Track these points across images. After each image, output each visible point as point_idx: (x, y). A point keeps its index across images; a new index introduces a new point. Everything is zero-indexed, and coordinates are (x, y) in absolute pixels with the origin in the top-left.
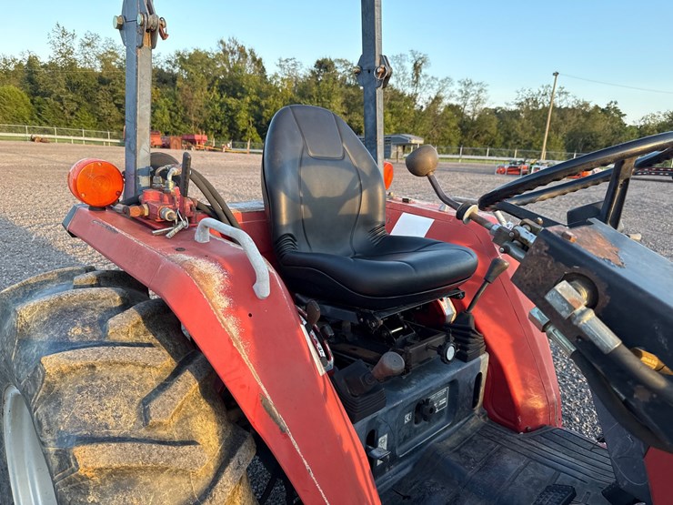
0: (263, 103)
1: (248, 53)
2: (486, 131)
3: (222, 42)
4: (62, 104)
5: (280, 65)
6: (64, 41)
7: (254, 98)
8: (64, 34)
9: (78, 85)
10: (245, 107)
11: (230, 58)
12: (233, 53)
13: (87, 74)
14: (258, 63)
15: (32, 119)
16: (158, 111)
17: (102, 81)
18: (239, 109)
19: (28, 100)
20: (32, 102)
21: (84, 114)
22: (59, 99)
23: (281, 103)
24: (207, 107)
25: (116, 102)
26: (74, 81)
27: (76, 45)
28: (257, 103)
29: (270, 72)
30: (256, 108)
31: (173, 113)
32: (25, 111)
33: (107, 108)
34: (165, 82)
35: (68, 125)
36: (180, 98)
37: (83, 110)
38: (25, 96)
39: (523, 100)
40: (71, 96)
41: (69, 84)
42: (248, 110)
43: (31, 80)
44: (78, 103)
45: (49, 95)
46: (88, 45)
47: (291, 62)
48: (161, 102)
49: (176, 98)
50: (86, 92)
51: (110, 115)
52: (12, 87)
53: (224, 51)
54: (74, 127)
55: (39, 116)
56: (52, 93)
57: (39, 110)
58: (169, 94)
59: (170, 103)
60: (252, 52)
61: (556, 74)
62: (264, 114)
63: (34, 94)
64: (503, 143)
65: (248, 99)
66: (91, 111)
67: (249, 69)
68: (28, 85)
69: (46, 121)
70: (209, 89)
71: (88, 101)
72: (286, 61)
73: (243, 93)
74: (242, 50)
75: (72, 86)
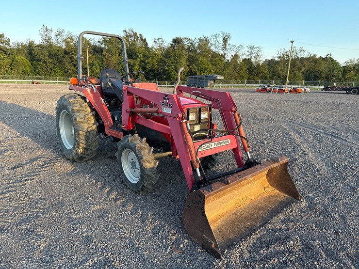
0: (146, 61)
1: (139, 36)
2: (262, 72)
3: (125, 31)
4: (46, 65)
5: (155, 42)
6: (47, 33)
7: (142, 59)
8: (47, 30)
9: (54, 55)
10: (137, 63)
11: (130, 39)
12: (131, 36)
13: (58, 49)
14: (144, 41)
15: (32, 73)
16: (94, 67)
17: (66, 53)
18: (134, 65)
19: (29, 63)
20: (32, 64)
21: (57, 69)
22: (45, 62)
23: (155, 61)
24: (118, 64)
25: (73, 63)
26: (52, 53)
27: (53, 35)
28: (143, 61)
29: (150, 46)
30: (143, 64)
31: (102, 68)
32: (28, 69)
33: (69, 66)
34: (97, 52)
35: (49, 75)
36: (105, 60)
37: (57, 67)
38: (28, 61)
39: (281, 55)
40: (51, 61)
41: (50, 54)
42: (139, 65)
43: (31, 53)
44: (54, 64)
45: (40, 61)
46: (59, 35)
47: (161, 40)
48: (96, 62)
49: (103, 60)
50: (58, 59)
51: (70, 69)
52: (21, 57)
53: (127, 36)
54: (53, 76)
55: (35, 71)
56: (42, 59)
57: (35, 68)
58: (100, 58)
59: (100, 63)
60: (141, 35)
61: (292, 42)
62: (147, 67)
63: (32, 60)
64: (271, 78)
65: (139, 59)
66: (61, 68)
67: (139, 44)
68: (29, 56)
69: (39, 74)
70: (119, 55)
71: (59, 63)
72: (158, 39)
73: (136, 56)
74: (135, 35)
75: (51, 56)
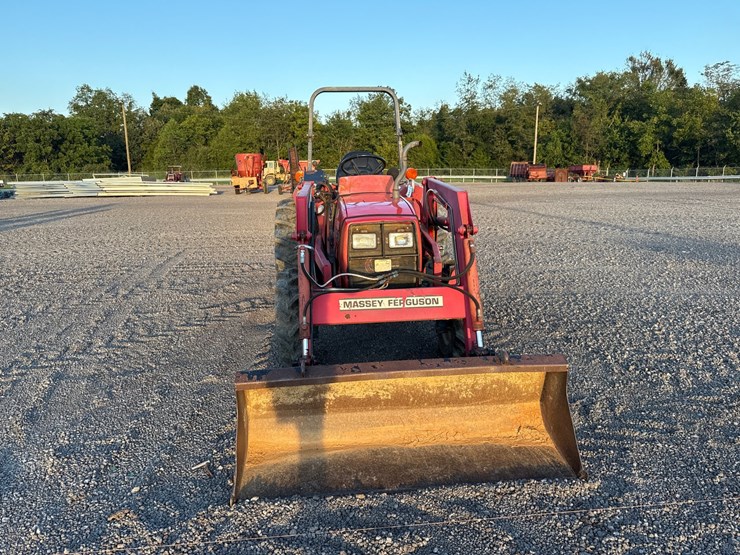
0: (674, 122)
1: (664, 65)
3: (631, 59)
4: (461, 146)
5: (707, 74)
6: (469, 87)
7: (664, 117)
8: (470, 80)
9: (477, 126)
10: (651, 128)
11: (640, 75)
12: (644, 68)
13: (486, 114)
14: (677, 75)
15: (436, 163)
16: (550, 144)
17: (500, 119)
18: (642, 132)
19: (435, 146)
20: (438, 147)
21: (480, 154)
22: (460, 142)
23: (699, 120)
24: (604, 134)
25: (510, 139)
26: (474, 124)
27: (479, 89)
28: (668, 123)
29: (690, 85)
30: (665, 129)
31: (566, 145)
32: (431, 156)
33: (502, 147)
34: (563, 112)
35: (464, 165)
36: (575, 127)
37: (479, 150)
38: (433, 142)
40: (469, 138)
41: (470, 126)
42: (655, 133)
43: (440, 127)
44: (476, 144)
45: (451, 139)
46: (490, 87)
47: (725, 66)
48: (554, 134)
49: (570, 129)
50: (483, 133)
51: (502, 153)
52: (424, 135)
53: (634, 69)
54: (470, 167)
55: (442, 160)
56: (455, 136)
57: (443, 154)
58: (564, 124)
59: (564, 134)
60: (669, 64)
62: (675, 134)
63: (440, 140)
65: (655, 120)
66: (486, 151)
67: (663, 83)
68: (437, 132)
69: (447, 164)
70: (609, 115)
71: (485, 141)
72: (716, 67)
73: (649, 113)
74: (656, 64)
75: (472, 128)
